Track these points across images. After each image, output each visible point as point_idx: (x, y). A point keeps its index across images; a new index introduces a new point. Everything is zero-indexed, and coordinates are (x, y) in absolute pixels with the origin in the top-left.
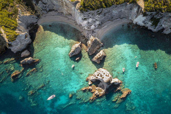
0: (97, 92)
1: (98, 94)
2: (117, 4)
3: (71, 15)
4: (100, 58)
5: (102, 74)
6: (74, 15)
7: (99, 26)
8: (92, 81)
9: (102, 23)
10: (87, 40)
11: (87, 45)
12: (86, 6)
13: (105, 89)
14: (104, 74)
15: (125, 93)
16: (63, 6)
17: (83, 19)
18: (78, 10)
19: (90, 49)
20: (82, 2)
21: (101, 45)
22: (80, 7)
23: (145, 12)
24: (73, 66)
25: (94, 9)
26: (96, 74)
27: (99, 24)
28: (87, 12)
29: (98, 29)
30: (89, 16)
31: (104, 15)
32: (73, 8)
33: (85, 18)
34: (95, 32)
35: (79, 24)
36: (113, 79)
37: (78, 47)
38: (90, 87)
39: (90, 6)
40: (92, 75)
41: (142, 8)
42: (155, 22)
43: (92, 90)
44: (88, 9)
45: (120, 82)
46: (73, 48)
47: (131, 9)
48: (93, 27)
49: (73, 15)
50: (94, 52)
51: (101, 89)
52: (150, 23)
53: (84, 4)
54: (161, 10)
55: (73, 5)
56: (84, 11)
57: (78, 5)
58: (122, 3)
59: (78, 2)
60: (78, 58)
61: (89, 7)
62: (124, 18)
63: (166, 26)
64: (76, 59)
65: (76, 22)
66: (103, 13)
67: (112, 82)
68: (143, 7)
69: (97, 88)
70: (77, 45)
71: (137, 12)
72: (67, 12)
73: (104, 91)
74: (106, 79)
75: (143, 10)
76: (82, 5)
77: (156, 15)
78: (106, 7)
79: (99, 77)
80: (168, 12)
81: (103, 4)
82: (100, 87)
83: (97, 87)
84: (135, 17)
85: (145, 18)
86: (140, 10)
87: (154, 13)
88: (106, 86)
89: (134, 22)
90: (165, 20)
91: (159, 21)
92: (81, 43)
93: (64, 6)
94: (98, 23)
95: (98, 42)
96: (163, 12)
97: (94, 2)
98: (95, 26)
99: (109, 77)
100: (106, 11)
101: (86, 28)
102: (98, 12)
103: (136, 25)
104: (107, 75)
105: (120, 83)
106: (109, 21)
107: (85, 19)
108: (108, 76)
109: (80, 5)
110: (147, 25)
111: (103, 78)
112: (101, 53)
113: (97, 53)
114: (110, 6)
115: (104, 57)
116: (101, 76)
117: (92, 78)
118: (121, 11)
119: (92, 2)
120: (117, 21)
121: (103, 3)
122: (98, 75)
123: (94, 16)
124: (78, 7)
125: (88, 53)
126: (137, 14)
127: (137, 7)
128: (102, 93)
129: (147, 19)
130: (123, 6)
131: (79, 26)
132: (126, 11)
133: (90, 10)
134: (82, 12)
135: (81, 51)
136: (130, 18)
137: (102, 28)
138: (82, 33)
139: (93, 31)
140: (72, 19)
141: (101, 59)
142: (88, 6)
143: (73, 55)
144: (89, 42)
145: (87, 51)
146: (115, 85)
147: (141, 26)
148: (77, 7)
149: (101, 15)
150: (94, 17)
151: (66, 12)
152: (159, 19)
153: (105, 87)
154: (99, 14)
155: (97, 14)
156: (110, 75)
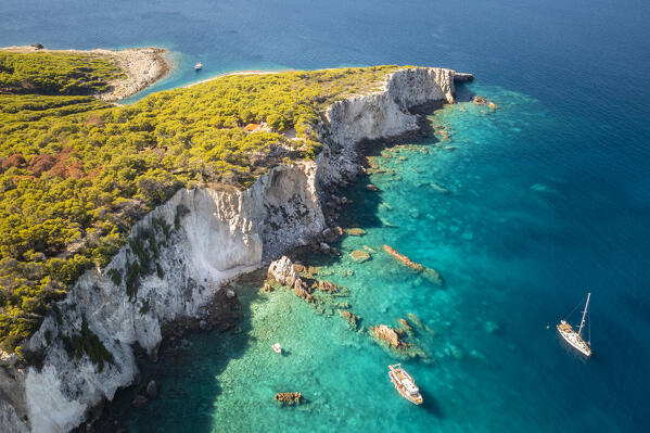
75: (6, 357)
87: (48, 323)
90: (103, 316)
91: (96, 337)
96: (64, 296)
129: (59, 367)
152: (85, 324)
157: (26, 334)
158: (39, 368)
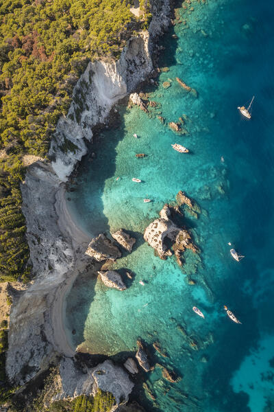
0: (184, 242)
1: (186, 239)
2: (21, 203)
3: (46, 295)
4: (125, 238)
5: (154, 233)
6: (44, 290)
7: (66, 242)
8: (166, 250)
9: (60, 236)
10: (94, 261)
11: (104, 262)
12: (19, 268)
13: (179, 229)
14: (153, 231)
15: (183, 199)
16: (29, 317)
17: (51, 272)
18: (29, 286)
19: (111, 256)
20: (7, 277)
21: (103, 237)
22: (21, 281)
24: (142, 283)
25: (27, 251)
26: (153, 244)
27: (63, 240)
28: (34, 265)
29: (73, 242)
30: (42, 260)
31: (43, 230)
32: (27, 296)
33: (47, 268)
34: (79, 249)
35: (64, 279)
36: (162, 217)
37: (108, 276)
38: (177, 253)
39: (17, 258)
40: (156, 251)
41: (39, 161)
42: (69, 146)
43: (181, 251)
44: (25, 262)
45: (165, 207)
46: (110, 284)
47: (38, 180)
48: (67, 252)
49: (45, 293)
50: (116, 248)
51: (178, 236)
52: (71, 154)
53: (13, 273)
54: (50, 133)
55: (19, 297)
56: (31, 270)
57: (18, 286)
58: (20, 193)
59: (10, 289)
60: (128, 274)
61: (20, 261)
62: (54, 196)
63: (79, 133)
64: (130, 277)
65: (60, 284)
66: (38, 232)
67: (167, 219)
68: (38, 158)
69: (177, 242)
70: (103, 278)
71: (45, 170)
72: (40, 305)
73: (181, 232)
74: (162, 228)
75: (42, 160)
76: (16, 278)
77: (57, 142)
78: (25, 224)
79: (159, 239)
80: (56, 123)
81: (16, 230)
82: (175, 237)
83: (175, 242)
84: (54, 177)
85: (59, 161)
86: (42, 165)
87: (52, 144)
88: (173, 228)
89: (66, 180)
90: (70, 132)
91: (70, 141)
92: (100, 271)
93: (27, 314)
94: (59, 243)
95: (97, 242)
96: (55, 131)
97: (8, 249)
98: (67, 248)
99: (159, 223)
100: (34, 226)
101: (71, 265)
102: (33, 242)
103: (71, 177)
104: (155, 225)
105: (168, 206)
106: (59, 222)
107: (51, 268)
108: (157, 224)
109: (18, 283)
111: (160, 232)
112: (117, 237)
113: (118, 243)
114: (23, 217)
115: (124, 231)
116: (157, 235)
117: (160, 250)
118: (39, 199)
119: (9, 254)
120: (59, 209)
121: (13, 231)
122: (156, 241)
123: (44, 250)
124: (23, 286)
125: (118, 258)
127: (36, 168)
128: (184, 235)
129: (61, 158)
130: (26, 193)
131: (67, 278)
132: (41, 190)
133: (28, 259)
134: (35, 274)
135: (116, 271)
136: (57, 186)
137: (71, 235)
138: (81, 271)
139: (77, 252)
140: (55, 293)
141: (128, 236)
142: (19, 263)
143: (122, 283)
144: (98, 256)
145: (115, 261)
146: (172, 215)
148: (22, 289)
149: (43, 237)
150: (46, 251)
151: (41, 307)
152: (66, 140)
153: (176, 229)
154: (39, 240)
155: (39, 243)
156: (155, 222)
157: (46, 151)
158: (55, 161)
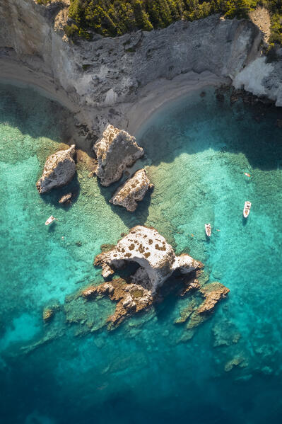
0: (128, 299)
1: (134, 304)
2: (189, 19)
3: (41, 57)
4: (137, 194)
5: (145, 245)
6: (50, 55)
7: (130, 93)
8: (112, 266)
9: (139, 83)
10: (94, 138)
11: (93, 155)
12: (89, 21)
13: (154, 291)
14: (151, 242)
15: (212, 297)
17: (79, 69)
18: (60, 34)
19: (103, 167)
20: (76, 7)
21: (137, 155)
22: (69, 23)
23: (272, 48)
24: (50, 220)
25: (113, 33)
26: (125, 243)
27: (131, 88)
28: (91, 43)
29: (128, 105)
30: (99, 55)
31: (148, 57)
32: (45, 29)
33: (85, 62)
34: (117, 114)
35: (65, 88)
36: (176, 258)
37: (66, 161)
38: (107, 285)
39: (102, 19)
40: (113, 247)
43: (112, 293)
44: (97, 31)
45: (196, 264)
46: (51, 164)
47: (229, 40)
48: (111, 95)
49: (45, 56)
50: (117, 176)
51: (140, 288)
53: (82, 13)
55: (45, 16)
56: (84, 38)
57: (61, 18)
58: (205, 16)
59: (61, 6)
60: (69, 196)
61: (98, 24)
62: (207, 69)
64: (62, 200)
65: (58, 80)
66: (144, 48)
67: (174, 266)
69: (129, 287)
70: (63, 153)
71: (249, 49)
72: (27, 44)
73: (149, 293)
74: (156, 259)
76: (73, 17)
78: (155, 27)
79: (135, 254)
81: (146, 16)
82: (139, 283)
83: (129, 282)
84: (240, 65)
86: (257, 41)
88: (156, 279)
89: (237, 85)
92: (76, 148)
93: (16, 22)
94: (127, 82)
95: (129, 143)
97: (116, 6)
98: (119, 95)
99: (165, 253)
100: (153, 42)
101: (90, 101)
102: (128, 42)
103: (243, 92)
104: (161, 245)
105: (198, 269)
106: (162, 80)
107: (86, 68)
108: (164, 249)
109: (67, 18)
110: (275, 94)
111: (148, 255)
112: (140, 178)
113: (126, 180)
114: (167, 24)
116: (141, 249)
117: (113, 256)
118: (199, 46)
119: (108, 8)
120: (185, 80)
121: (143, 11)
122: (132, 247)
123: (114, 58)
124: (60, 24)
125: (99, 179)
126: (248, 55)
127: (250, 32)
128: (144, 300)
130: (206, 25)
131: (67, 93)
132: (214, 47)
133: (102, 34)
134: (77, 43)
135: (75, 175)
136: (225, 71)
137: (141, 102)
138: (78, 117)
139: (112, 111)
140: (43, 71)
141: (140, 197)
142: (95, 21)
143: (51, 185)
144: (103, 145)
145: (94, 174)
146: (182, 275)
147: (256, 97)
148: (57, 22)
149: (137, 56)
150: (114, 61)
151: (24, 46)
153: (155, 284)
154: (132, 51)
155: (126, 51)
156: (168, 246)
